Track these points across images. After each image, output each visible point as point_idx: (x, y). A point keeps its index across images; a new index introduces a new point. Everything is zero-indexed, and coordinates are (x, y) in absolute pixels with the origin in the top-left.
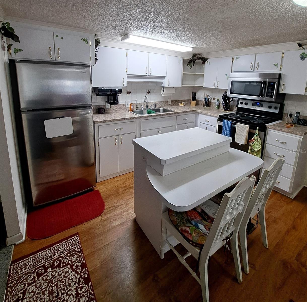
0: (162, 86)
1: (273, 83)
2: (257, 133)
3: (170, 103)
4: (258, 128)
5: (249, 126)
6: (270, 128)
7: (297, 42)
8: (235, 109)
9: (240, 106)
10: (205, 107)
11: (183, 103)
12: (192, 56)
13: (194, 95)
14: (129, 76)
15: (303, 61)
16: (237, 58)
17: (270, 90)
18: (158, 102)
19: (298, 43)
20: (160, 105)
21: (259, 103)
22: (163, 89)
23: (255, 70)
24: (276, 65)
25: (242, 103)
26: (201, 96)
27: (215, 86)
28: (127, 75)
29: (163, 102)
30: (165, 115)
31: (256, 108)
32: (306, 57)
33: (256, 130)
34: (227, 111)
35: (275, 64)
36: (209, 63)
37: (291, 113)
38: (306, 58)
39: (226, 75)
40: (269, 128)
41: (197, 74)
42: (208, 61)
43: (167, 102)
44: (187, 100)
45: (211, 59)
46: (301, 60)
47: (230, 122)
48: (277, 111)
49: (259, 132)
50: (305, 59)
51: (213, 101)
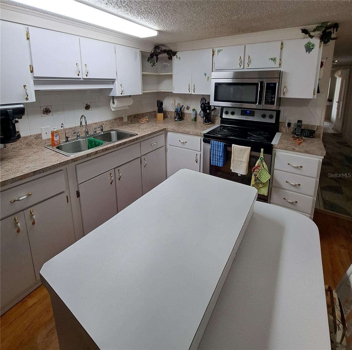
0: (111, 94)
1: (272, 85)
2: (263, 157)
3: (125, 120)
4: (262, 150)
5: (250, 148)
6: (278, 148)
7: (300, 27)
8: (217, 120)
9: (224, 116)
10: (176, 120)
11: (146, 119)
12: (153, 47)
13: (160, 104)
14: (38, 81)
15: (309, 53)
16: (219, 51)
17: (270, 94)
18: (107, 121)
19: (301, 29)
20: (111, 126)
21: (249, 112)
22: (113, 100)
23: (245, 68)
24: (274, 60)
25: (227, 113)
26: (169, 105)
27: (191, 91)
28: (35, 77)
29: (115, 119)
30: (121, 145)
31: (246, 118)
32: (312, 49)
33: (260, 152)
34: (209, 124)
35: (272, 58)
36: (179, 58)
37: (289, 122)
38: (312, 50)
39: (205, 74)
40: (276, 148)
41: (161, 74)
42: (177, 56)
43: (121, 119)
44: (151, 112)
45: (180, 52)
46: (306, 52)
47: (223, 144)
48: (273, 121)
49: (265, 154)
50: (311, 51)
51: (186, 111)
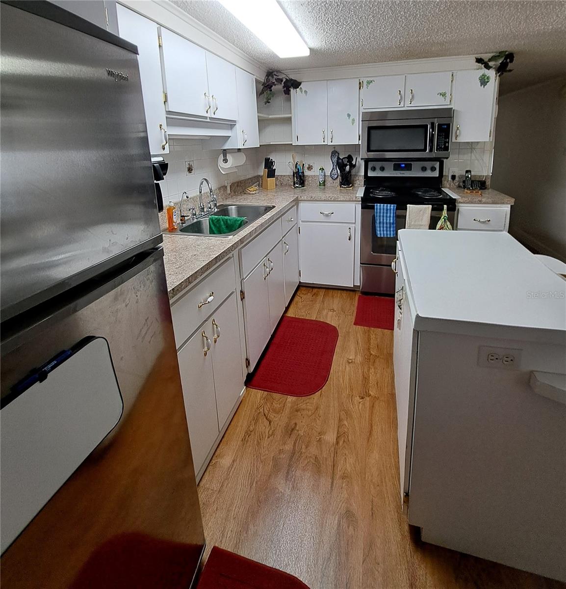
1: (445, 127)
2: (446, 215)
3: (229, 190)
4: (445, 206)
5: (430, 206)
6: (462, 203)
7: (474, 55)
9: (370, 174)
10: (297, 187)
11: (255, 187)
12: (265, 74)
13: (269, 164)
14: (171, 119)
15: (484, 87)
16: (369, 83)
17: (442, 138)
19: (476, 58)
21: (404, 165)
22: (225, 156)
23: (405, 106)
24: (444, 95)
25: (374, 169)
26: (284, 166)
27: (326, 141)
31: (401, 173)
32: (488, 82)
33: (442, 209)
35: (441, 92)
36: (306, 92)
37: (452, 174)
38: (488, 84)
39: (349, 115)
40: (460, 203)
42: (301, 88)
45: (307, 83)
46: (481, 86)
47: (394, 206)
48: (436, 174)
49: (448, 212)
50: (486, 84)
51: (307, 173)
